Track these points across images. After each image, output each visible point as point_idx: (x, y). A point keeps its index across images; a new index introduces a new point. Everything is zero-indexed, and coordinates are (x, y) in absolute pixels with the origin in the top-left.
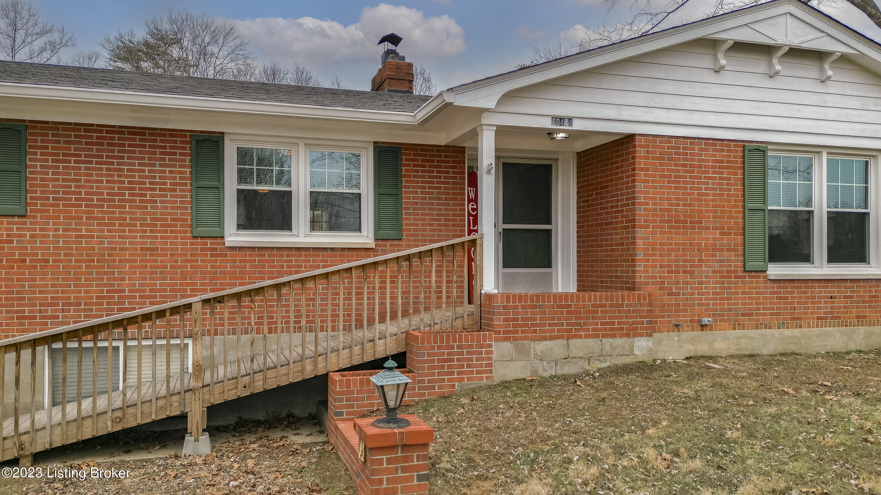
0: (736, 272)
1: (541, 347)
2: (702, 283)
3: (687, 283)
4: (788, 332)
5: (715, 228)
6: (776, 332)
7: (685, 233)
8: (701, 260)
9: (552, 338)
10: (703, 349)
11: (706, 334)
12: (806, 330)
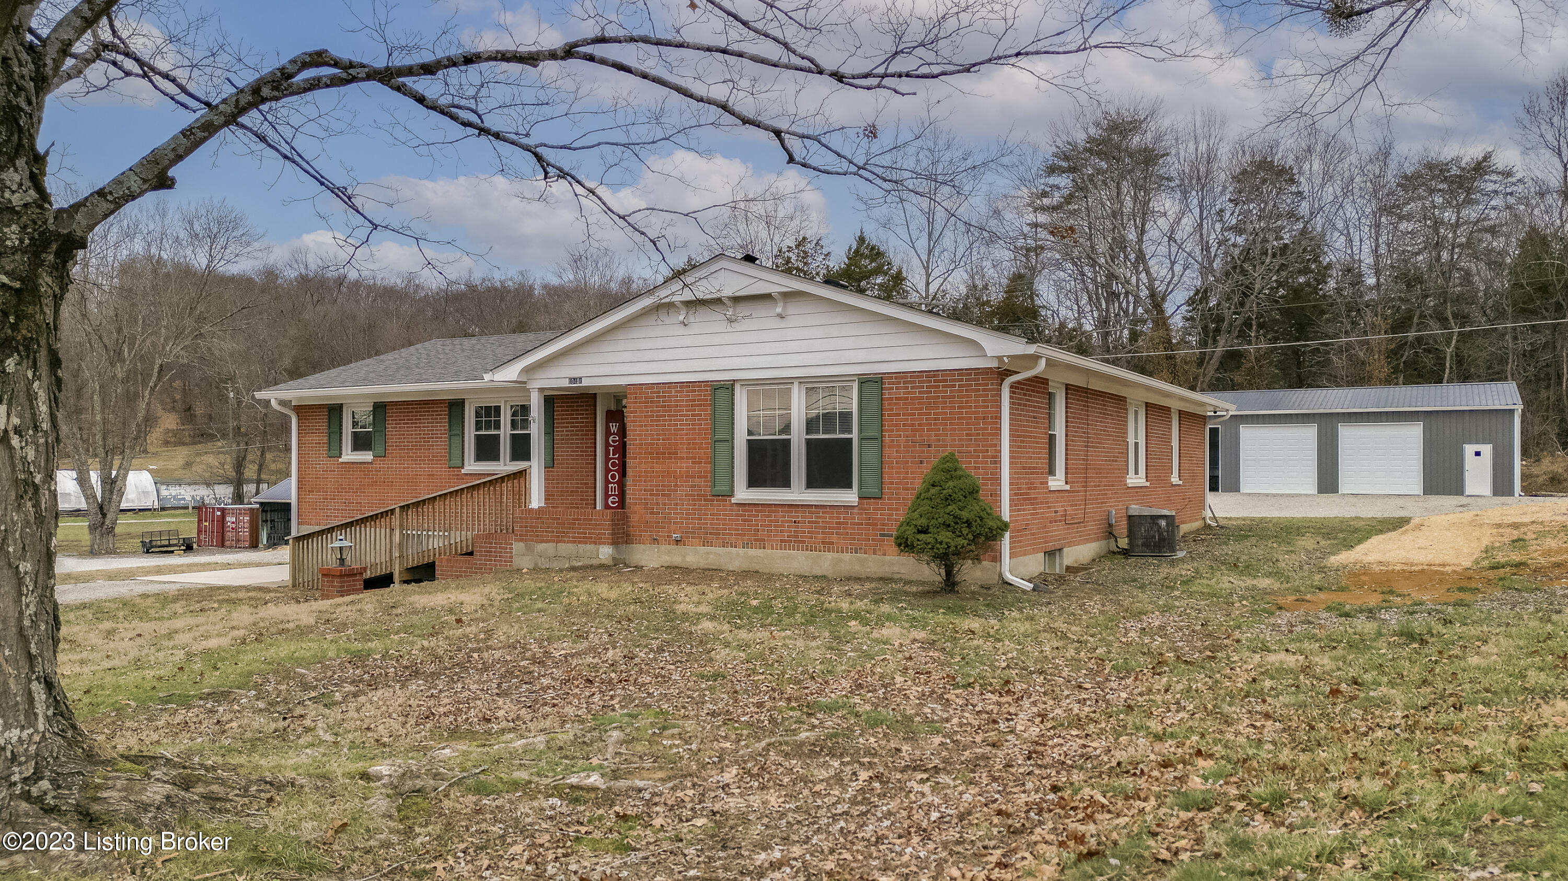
0: (705, 495)
1: (541, 547)
2: (676, 504)
3: (665, 504)
4: (752, 552)
5: (688, 458)
6: (741, 551)
7: (664, 463)
8: (676, 486)
9: (547, 541)
10: (677, 560)
11: (680, 548)
12: (770, 551)
